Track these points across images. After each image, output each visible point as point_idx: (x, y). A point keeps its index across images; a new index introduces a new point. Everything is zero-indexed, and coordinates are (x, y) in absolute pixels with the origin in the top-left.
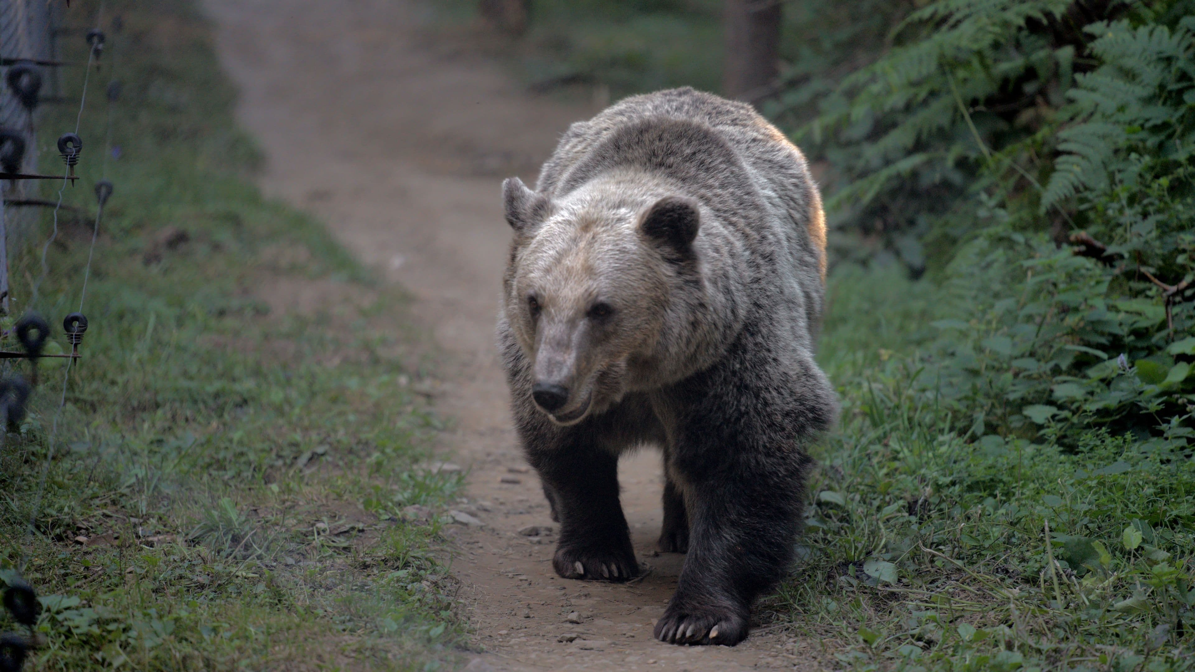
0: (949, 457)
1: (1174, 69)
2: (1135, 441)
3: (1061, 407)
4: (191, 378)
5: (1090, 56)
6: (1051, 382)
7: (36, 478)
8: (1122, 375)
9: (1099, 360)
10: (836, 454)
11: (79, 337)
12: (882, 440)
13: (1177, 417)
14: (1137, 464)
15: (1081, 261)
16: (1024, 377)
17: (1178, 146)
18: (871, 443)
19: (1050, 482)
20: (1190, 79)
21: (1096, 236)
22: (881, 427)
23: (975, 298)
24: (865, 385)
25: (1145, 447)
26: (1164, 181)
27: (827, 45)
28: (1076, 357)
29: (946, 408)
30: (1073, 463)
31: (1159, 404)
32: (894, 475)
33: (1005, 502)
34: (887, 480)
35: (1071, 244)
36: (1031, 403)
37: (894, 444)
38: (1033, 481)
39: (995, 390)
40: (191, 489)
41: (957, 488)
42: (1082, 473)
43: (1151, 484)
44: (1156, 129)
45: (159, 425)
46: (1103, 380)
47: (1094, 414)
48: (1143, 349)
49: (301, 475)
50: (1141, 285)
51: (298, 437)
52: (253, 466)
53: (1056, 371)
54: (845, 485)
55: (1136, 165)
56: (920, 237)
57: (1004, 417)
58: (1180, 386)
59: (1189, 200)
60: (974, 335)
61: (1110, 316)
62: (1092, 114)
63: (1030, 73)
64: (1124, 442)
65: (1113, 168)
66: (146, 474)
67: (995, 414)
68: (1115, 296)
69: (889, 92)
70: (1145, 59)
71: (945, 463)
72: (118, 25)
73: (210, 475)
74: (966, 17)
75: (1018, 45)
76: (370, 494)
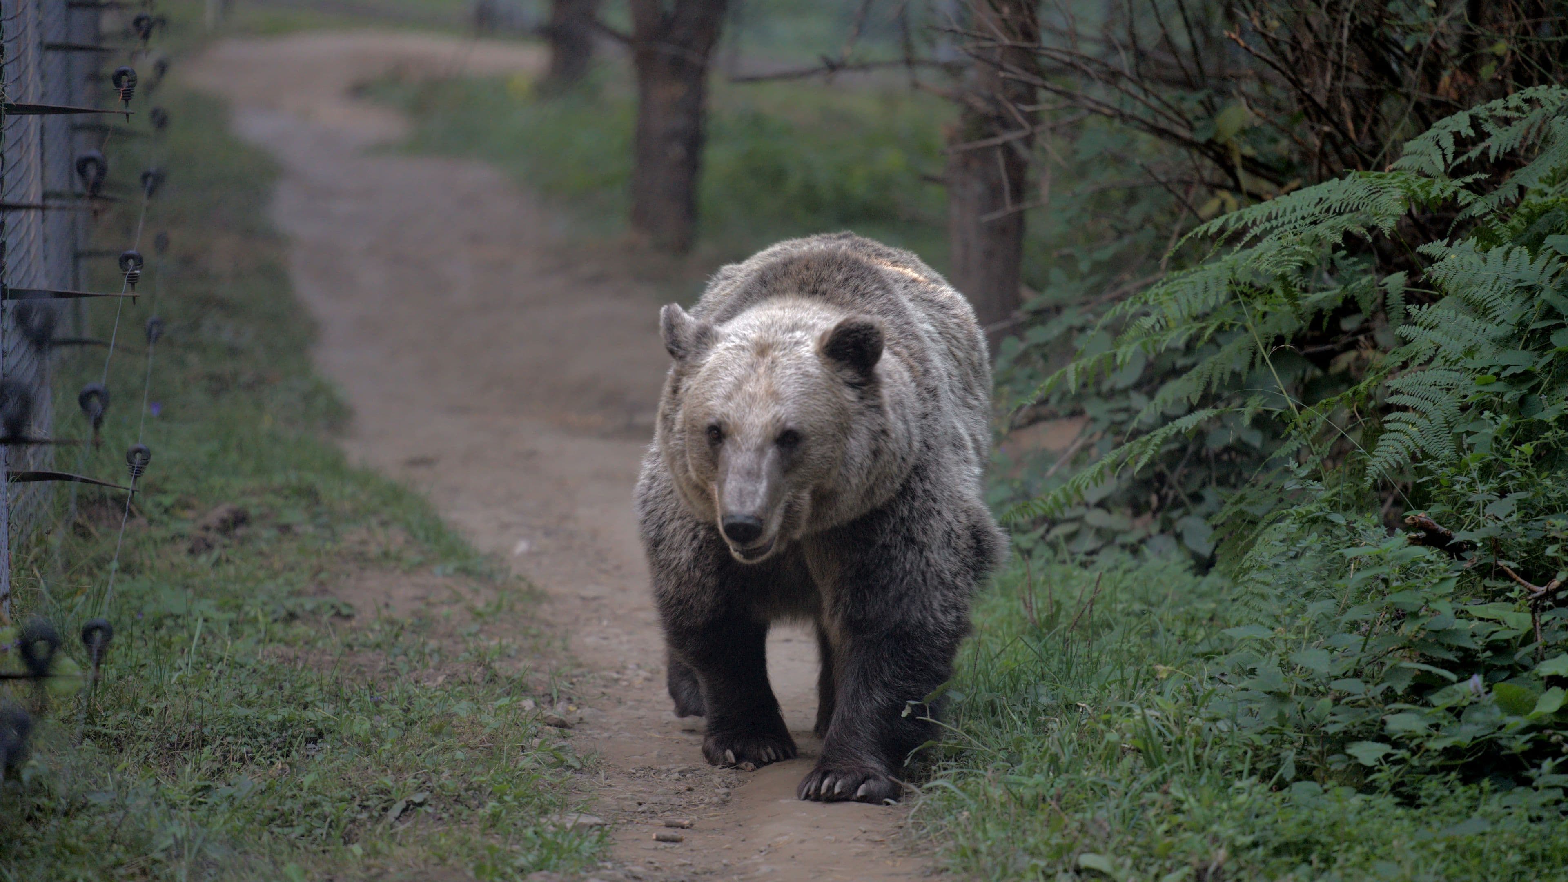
0: (1249, 809)
1: (1537, 303)
2: (1495, 791)
3: (1396, 745)
4: (249, 705)
5: (1427, 284)
6: (1383, 711)
7: (41, 840)
8: (1476, 703)
9: (1445, 682)
10: (1100, 804)
11: (102, 652)
12: (1160, 785)
13: (1549, 760)
14: (1498, 821)
15: (1420, 551)
16: (1347, 703)
17: (1545, 403)
18: (1146, 789)
19: (1384, 844)
20: (1559, 316)
21: (1439, 519)
22: (1159, 768)
23: (1282, 597)
24: (1138, 711)
25: (1509, 800)
26: (1527, 448)
27: (1084, 266)
28: (1414, 679)
29: (1245, 744)
30: (1414, 819)
31: (1526, 742)
32: (1176, 832)
33: (1324, 870)
34: (1168, 840)
35: (1407, 529)
36: (1357, 739)
37: (1176, 791)
38: (1361, 843)
39: (1309, 720)
40: (246, 853)
41: (1260, 851)
42: (1425, 834)
43: (1516, 850)
44: (1516, 380)
45: (205, 767)
46: (1450, 709)
47: (1439, 755)
48: (1502, 668)
49: (392, 831)
50: (1500, 585)
51: (388, 781)
52: (329, 820)
53: (1390, 696)
54: (1112, 845)
55: (1490, 426)
56: (1208, 516)
57: (1321, 757)
58: (1554, 719)
59: (1560, 474)
60: (1280, 647)
61: (1460, 624)
62: (1431, 360)
63: (1350, 306)
64: (1481, 792)
65: (1459, 429)
66: (188, 834)
67: (1310, 753)
68: (1464, 598)
69: (1164, 328)
70: (1500, 288)
71: (1244, 817)
72: (162, 244)
73: (272, 833)
74: (1266, 232)
75: (1333, 270)
76: (483, 857)
